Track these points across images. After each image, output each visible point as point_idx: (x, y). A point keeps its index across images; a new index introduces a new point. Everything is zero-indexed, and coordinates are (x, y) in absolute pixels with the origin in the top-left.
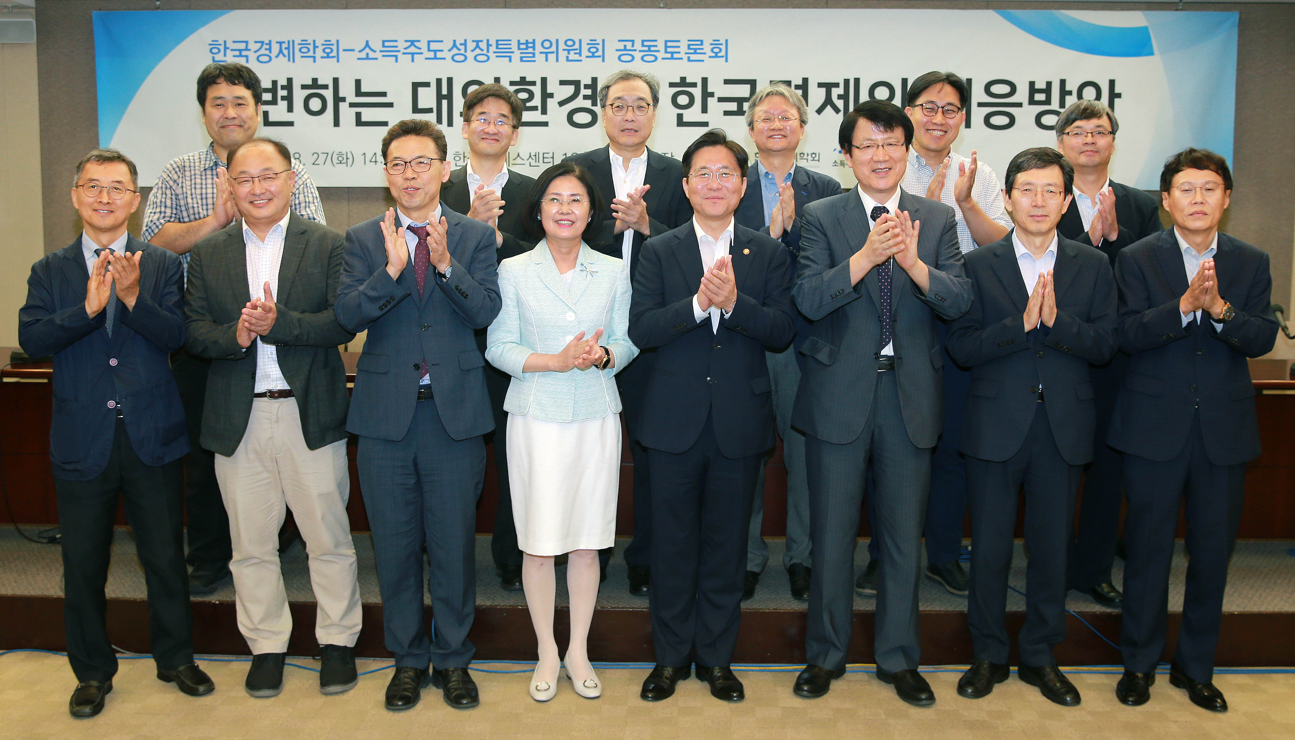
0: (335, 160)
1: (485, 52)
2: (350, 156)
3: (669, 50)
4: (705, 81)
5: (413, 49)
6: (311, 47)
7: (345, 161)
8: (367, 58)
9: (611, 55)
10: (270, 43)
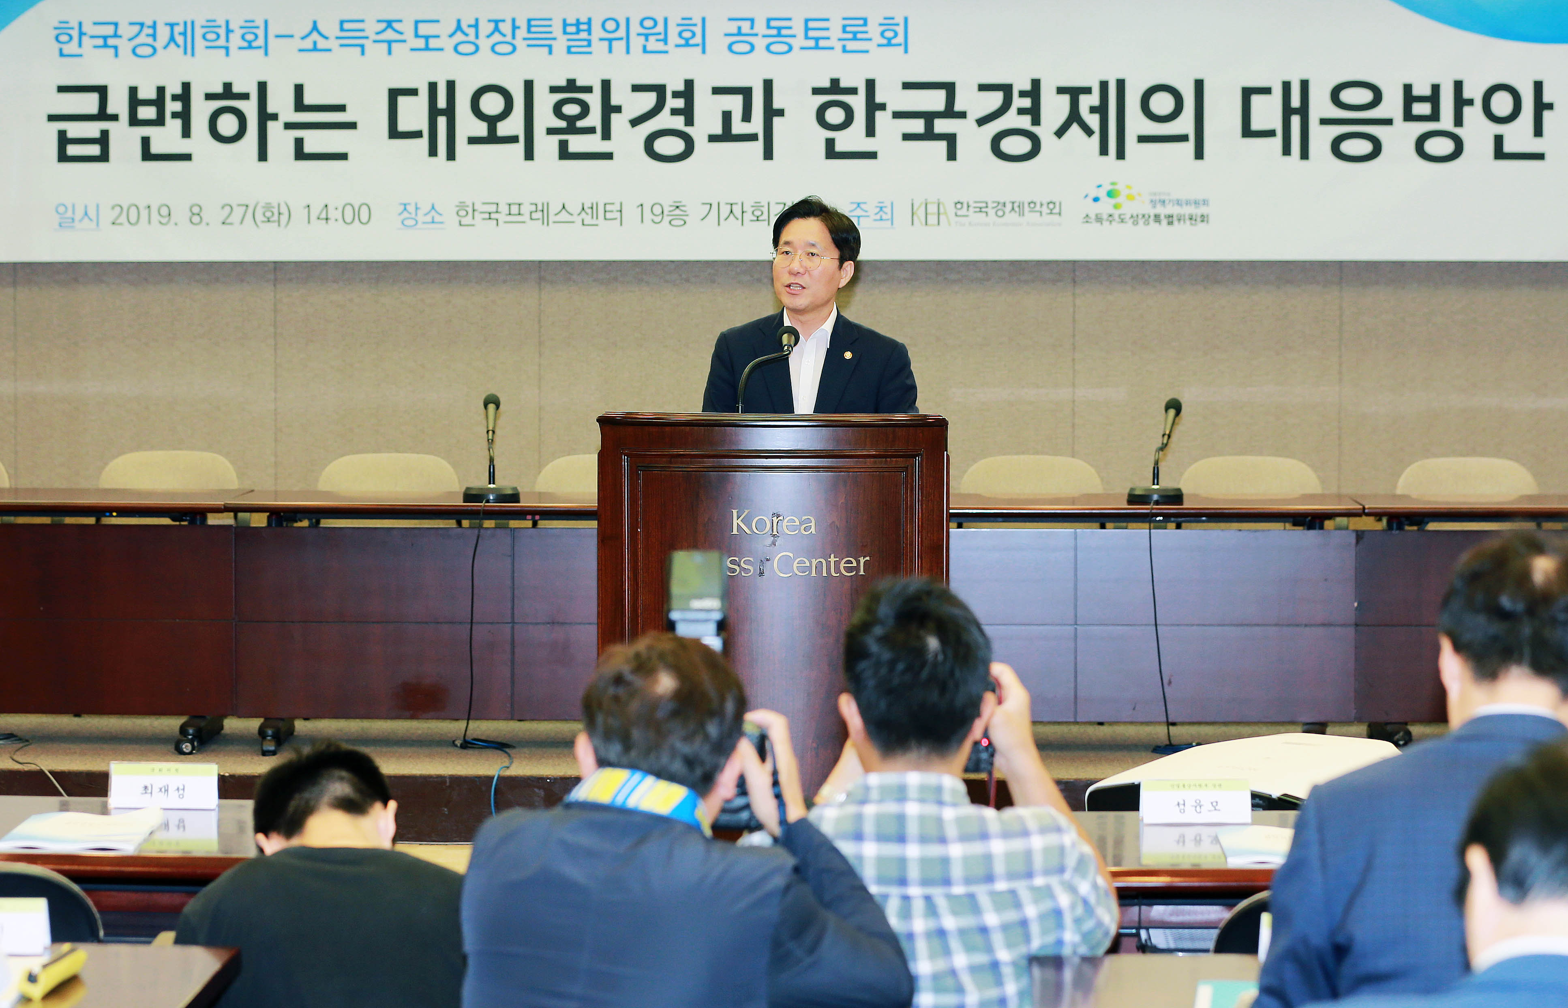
0: (259, 217)
1: (509, 38)
2: (284, 210)
3: (811, 34)
4: (871, 85)
5: (390, 35)
6: (222, 32)
7: (276, 217)
8: (315, 49)
9: (717, 41)
10: (154, 26)
